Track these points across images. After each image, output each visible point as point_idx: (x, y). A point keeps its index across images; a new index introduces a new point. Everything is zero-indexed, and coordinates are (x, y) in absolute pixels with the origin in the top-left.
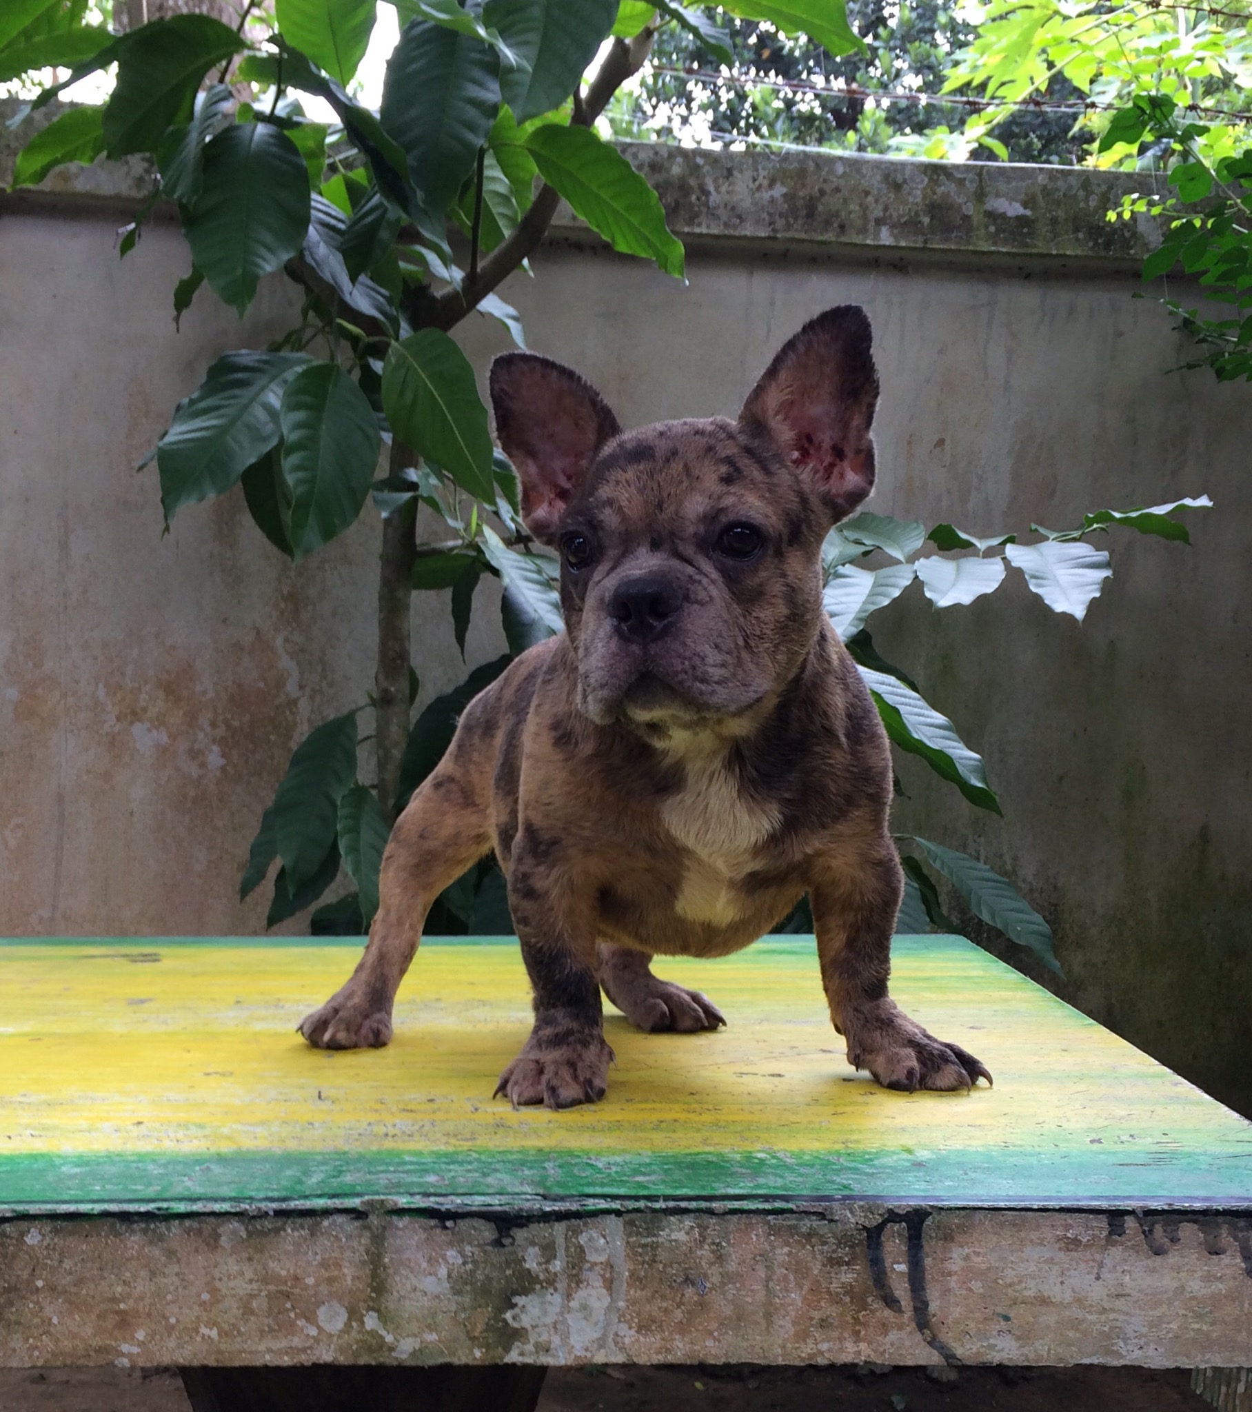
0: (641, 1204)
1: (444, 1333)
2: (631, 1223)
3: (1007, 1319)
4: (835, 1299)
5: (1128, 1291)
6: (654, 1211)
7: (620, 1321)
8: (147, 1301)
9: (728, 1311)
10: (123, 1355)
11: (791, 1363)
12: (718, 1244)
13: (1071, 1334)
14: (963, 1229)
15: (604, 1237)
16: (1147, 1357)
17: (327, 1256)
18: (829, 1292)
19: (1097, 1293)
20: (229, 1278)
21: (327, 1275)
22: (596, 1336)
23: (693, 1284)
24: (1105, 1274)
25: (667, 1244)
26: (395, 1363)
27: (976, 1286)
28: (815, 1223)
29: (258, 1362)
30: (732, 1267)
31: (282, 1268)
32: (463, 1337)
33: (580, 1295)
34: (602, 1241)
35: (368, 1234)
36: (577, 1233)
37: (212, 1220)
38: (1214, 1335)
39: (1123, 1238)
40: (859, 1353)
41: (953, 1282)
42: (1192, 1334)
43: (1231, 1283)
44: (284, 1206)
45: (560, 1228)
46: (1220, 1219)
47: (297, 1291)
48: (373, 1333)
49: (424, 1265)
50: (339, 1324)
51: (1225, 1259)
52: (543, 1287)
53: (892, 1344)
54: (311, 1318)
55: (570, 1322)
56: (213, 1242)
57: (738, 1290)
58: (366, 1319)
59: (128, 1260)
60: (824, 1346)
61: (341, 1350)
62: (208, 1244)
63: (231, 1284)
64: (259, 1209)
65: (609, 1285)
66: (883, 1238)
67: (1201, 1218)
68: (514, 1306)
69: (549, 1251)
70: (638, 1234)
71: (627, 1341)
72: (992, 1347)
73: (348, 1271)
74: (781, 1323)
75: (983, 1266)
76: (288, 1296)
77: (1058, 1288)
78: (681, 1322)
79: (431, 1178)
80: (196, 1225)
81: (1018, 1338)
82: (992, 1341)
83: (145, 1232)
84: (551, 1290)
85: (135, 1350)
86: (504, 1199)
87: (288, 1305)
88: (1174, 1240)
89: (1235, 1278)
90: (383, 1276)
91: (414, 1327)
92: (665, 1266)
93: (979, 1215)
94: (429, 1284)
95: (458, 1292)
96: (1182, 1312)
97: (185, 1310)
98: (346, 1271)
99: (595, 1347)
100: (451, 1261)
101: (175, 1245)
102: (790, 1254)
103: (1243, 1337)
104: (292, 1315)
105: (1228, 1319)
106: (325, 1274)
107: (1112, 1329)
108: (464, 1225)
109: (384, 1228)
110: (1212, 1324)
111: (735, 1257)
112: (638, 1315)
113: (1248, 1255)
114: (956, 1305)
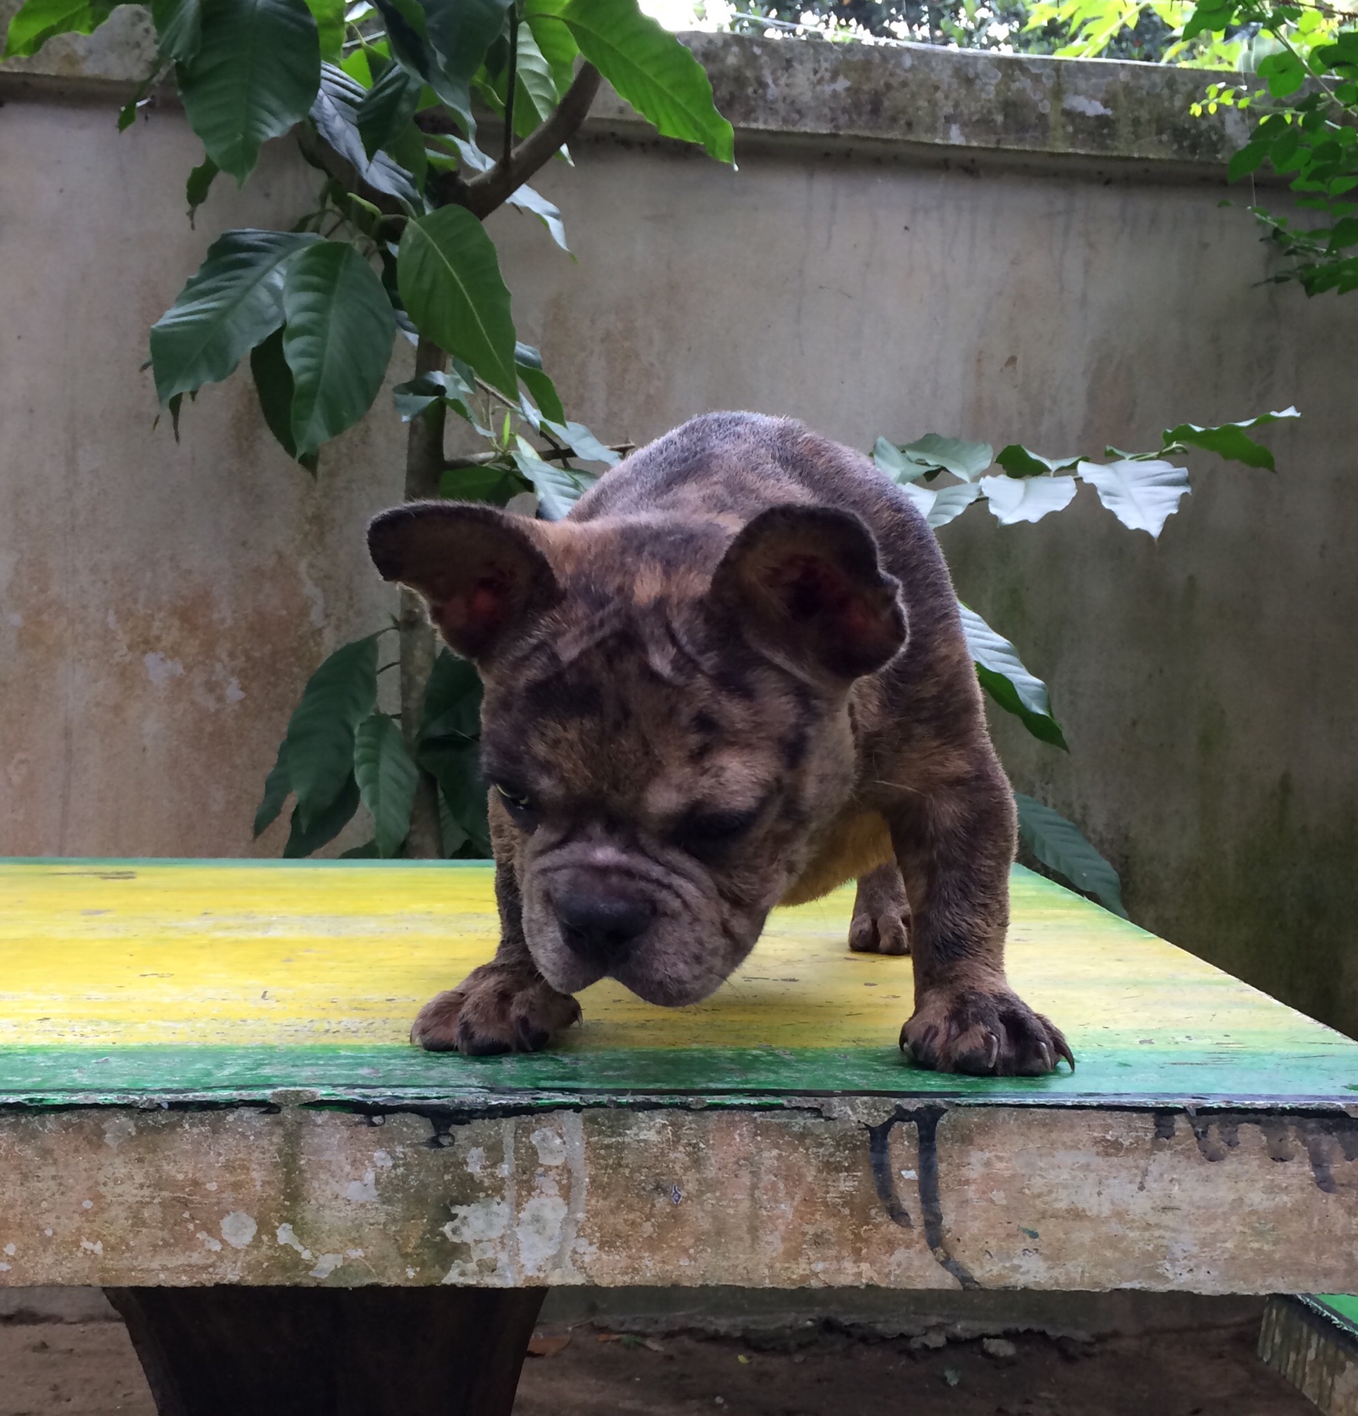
0: (604, 1099)
1: (371, 1248)
2: (592, 1120)
3: (1034, 1235)
4: (832, 1211)
5: (1176, 1203)
6: (619, 1106)
7: (578, 1236)
8: (18, 1210)
9: (706, 1225)
11: (780, 1286)
12: (695, 1146)
13: (1109, 1254)
14: (984, 1129)
15: (561, 1136)
16: (1198, 1282)
17: (232, 1157)
18: (826, 1204)
19: (1140, 1205)
20: (115, 1182)
21: (232, 1179)
22: (552, 1252)
23: (665, 1192)
24: (1150, 1183)
25: (635, 1145)
26: (313, 1284)
27: (999, 1196)
28: (810, 1121)
29: (151, 1282)
30: (711, 1173)
31: (179, 1171)
32: (393, 1253)
33: (532, 1204)
34: (558, 1141)
36: (528, 1131)
37: (95, 1113)
38: (1277, 1256)
39: (1172, 1141)
40: (860, 1274)
41: (971, 1192)
42: (1251, 1254)
43: (1298, 1195)
44: (181, 1097)
45: (508, 1125)
46: (1287, 1119)
47: (196, 1198)
48: (286, 1248)
49: (348, 1168)
50: (247, 1237)
51: (1292, 1167)
52: (487, 1196)
53: (899, 1265)
54: (214, 1231)
55: (520, 1236)
56: (96, 1140)
57: (719, 1199)
58: (279, 1232)
60: (819, 1267)
61: (250, 1268)
62: (90, 1142)
63: (119, 1190)
64: (151, 1101)
65: (566, 1192)
66: (889, 1140)
67: (1264, 1118)
68: (454, 1217)
69: (495, 1154)
70: (600, 1133)
71: (587, 1259)
72: (1016, 1268)
73: (257, 1175)
74: (769, 1238)
75: (1007, 1174)
76: (185, 1204)
77: (1094, 1200)
78: (650, 1237)
79: (364, 1071)
80: (75, 1120)
81: (1046, 1258)
82: (1016, 1262)
83: (14, 1127)
84: (498, 1199)
85: (4, 1267)
86: (442, 1092)
87: (186, 1215)
88: (1232, 1144)
89: (1302, 1189)
90: (299, 1181)
91: (335, 1241)
92: (632, 1171)
93: (1003, 1113)
94: (353, 1190)
95: (387, 1201)
96: (1239, 1228)
97: (64, 1220)
98: (254, 1174)
99: (550, 1265)
100: (379, 1164)
101: (50, 1143)
102: (779, 1157)
103: (1310, 1258)
104: (191, 1226)
105: (1293, 1237)
106: (230, 1178)
107: (1157, 1248)
108: (394, 1120)
109: (300, 1124)
110: (1275, 1243)
111: (715, 1162)
112: (601, 1228)
113: (1318, 1162)
114: (975, 1218)
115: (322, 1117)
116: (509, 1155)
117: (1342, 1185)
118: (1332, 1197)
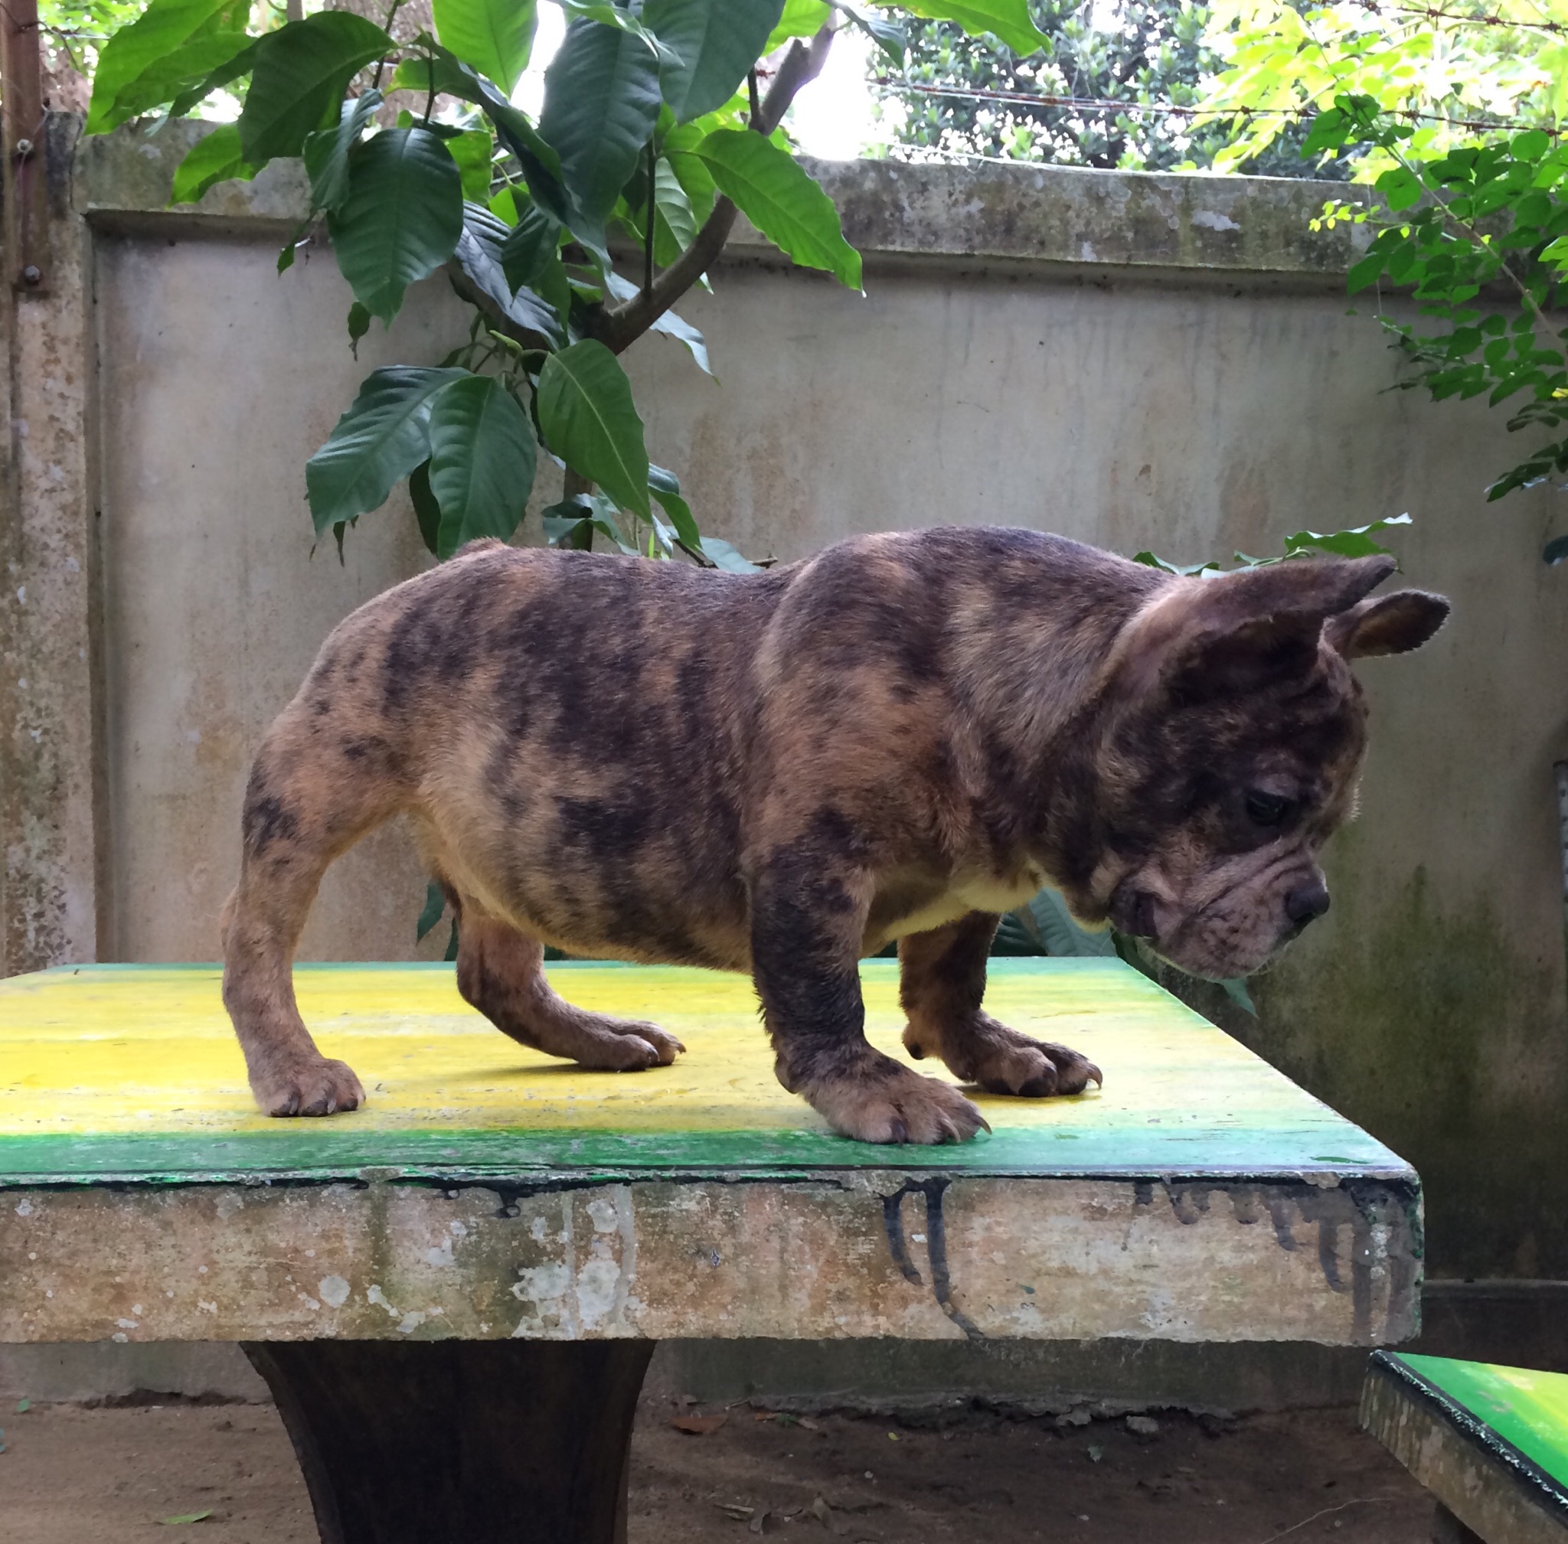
0: (650, 1174)
1: (449, 1307)
2: (640, 1192)
3: (1030, 1291)
4: (852, 1271)
5: (1155, 1262)
6: (663, 1179)
7: (630, 1294)
8: (144, 1274)
9: (742, 1284)
10: (121, 1330)
11: (807, 1338)
12: (730, 1214)
13: (1097, 1307)
14: (984, 1198)
15: (613, 1206)
16: (1176, 1331)
17: (327, 1228)
18: (846, 1265)
19: (1123, 1263)
20: (227, 1249)
21: (328, 1246)
22: (606, 1309)
23: (705, 1255)
24: (1132, 1244)
25: (678, 1215)
26: (400, 1339)
27: (999, 1257)
28: (831, 1192)
30: (745, 1238)
31: (281, 1240)
32: (469, 1311)
33: (590, 1266)
34: (611, 1211)
35: (368, 1204)
36: (584, 1202)
37: (208, 1189)
38: (1246, 1308)
39: (1151, 1207)
41: (974, 1253)
42: (1222, 1306)
43: (1263, 1253)
44: (282, 1176)
45: (566, 1198)
46: (1251, 1186)
47: (296, 1263)
48: (375, 1306)
49: (428, 1236)
50: (342, 1298)
51: (1257, 1229)
52: (550, 1259)
53: (912, 1318)
54: (313, 1292)
55: (579, 1295)
56: (209, 1213)
57: (752, 1261)
58: (369, 1292)
59: (123, 1231)
60: (842, 1320)
61: (344, 1324)
62: (204, 1216)
63: (230, 1257)
64: (257, 1179)
65: (619, 1256)
66: (901, 1207)
67: (1231, 1185)
68: (520, 1279)
69: (555, 1223)
70: (647, 1204)
71: (638, 1314)
72: (1016, 1320)
73: (350, 1243)
74: (798, 1296)
75: (1005, 1237)
76: (288, 1268)
77: (1083, 1259)
78: (693, 1295)
79: (445, 1152)
80: (191, 1196)
81: (1042, 1311)
82: (1015, 1314)
83: (138, 1202)
84: (559, 1262)
85: (133, 1325)
86: (511, 1169)
87: (289, 1278)
88: (1203, 1209)
89: (1267, 1248)
90: (385, 1248)
91: (418, 1301)
92: (676, 1237)
93: (1001, 1183)
94: (432, 1255)
95: (462, 1265)
96: (1212, 1283)
97: (183, 1284)
98: (346, 1242)
99: (606, 1320)
100: (455, 1232)
101: (171, 1216)
102: (805, 1224)
103: (1275, 1309)
104: (293, 1288)
105: (1260, 1291)
106: (325, 1245)
107: (1140, 1301)
108: (468, 1194)
109: (385, 1198)
110: (1244, 1296)
111: (750, 1225)
112: (649, 1287)
113: (1280, 1224)
114: (978, 1276)
115: (404, 1192)
116: (568, 1224)
117: (1302, 1244)
118: (1293, 1255)
